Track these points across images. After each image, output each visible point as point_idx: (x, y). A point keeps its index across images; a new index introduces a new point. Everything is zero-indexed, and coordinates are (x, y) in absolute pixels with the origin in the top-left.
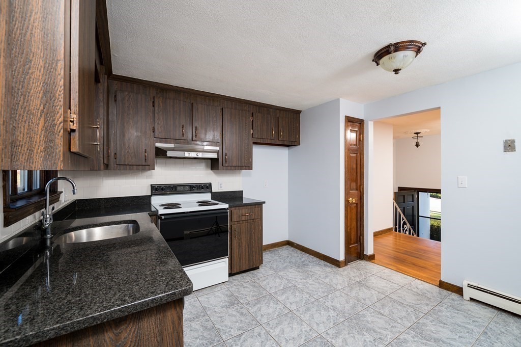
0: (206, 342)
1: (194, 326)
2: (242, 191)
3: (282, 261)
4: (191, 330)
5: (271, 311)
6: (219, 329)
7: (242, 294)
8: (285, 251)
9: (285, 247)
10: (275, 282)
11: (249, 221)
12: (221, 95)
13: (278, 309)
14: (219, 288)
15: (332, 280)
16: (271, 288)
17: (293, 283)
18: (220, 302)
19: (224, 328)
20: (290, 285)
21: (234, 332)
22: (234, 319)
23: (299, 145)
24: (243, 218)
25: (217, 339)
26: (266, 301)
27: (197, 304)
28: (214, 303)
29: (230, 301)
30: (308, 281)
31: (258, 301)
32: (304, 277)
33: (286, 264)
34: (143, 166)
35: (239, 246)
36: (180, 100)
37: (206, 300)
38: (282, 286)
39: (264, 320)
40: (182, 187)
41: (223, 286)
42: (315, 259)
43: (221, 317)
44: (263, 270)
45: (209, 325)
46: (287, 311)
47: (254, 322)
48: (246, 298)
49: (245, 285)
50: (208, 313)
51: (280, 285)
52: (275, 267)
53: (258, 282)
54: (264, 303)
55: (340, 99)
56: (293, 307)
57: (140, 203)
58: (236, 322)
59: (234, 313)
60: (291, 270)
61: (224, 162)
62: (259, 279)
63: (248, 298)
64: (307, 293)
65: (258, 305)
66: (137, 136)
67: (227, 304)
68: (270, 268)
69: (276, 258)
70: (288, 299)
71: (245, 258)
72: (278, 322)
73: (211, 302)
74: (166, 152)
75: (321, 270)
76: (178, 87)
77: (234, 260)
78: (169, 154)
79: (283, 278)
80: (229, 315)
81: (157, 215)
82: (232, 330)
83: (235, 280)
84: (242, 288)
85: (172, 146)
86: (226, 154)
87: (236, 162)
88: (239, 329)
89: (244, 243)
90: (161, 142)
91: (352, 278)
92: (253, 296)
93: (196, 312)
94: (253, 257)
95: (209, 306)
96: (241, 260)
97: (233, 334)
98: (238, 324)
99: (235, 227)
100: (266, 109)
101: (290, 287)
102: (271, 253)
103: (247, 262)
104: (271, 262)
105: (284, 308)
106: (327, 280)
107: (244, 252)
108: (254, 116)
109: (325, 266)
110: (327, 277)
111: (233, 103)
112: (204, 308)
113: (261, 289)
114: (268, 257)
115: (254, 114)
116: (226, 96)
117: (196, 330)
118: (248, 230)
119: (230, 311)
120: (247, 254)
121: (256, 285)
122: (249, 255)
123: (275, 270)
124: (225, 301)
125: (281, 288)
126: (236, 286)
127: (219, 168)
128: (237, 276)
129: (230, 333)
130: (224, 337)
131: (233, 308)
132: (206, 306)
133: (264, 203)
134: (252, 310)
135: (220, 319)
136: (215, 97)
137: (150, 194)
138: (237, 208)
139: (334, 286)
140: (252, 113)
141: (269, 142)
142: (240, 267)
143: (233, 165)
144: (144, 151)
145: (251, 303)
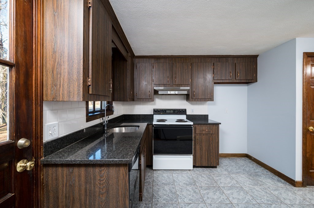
0: (169, 199)
1: (165, 188)
2: (208, 115)
3: (237, 167)
4: (163, 190)
5: (215, 197)
6: (178, 195)
7: (199, 180)
8: (242, 162)
9: (243, 158)
10: (226, 180)
11: (208, 135)
12: (191, 55)
13: (221, 198)
14: (186, 172)
15: (281, 194)
16: (221, 183)
17: (241, 185)
18: (184, 180)
19: (181, 196)
20: (237, 186)
21: (186, 200)
22: (189, 193)
23: (257, 81)
24: (204, 132)
25: (175, 200)
26: (214, 190)
27: (171, 177)
28: (180, 180)
29: (190, 182)
30: (256, 188)
31: (208, 188)
32: (253, 184)
33: (239, 170)
34: (149, 99)
35: (200, 149)
36: (166, 63)
37: (177, 176)
38: (231, 184)
39: (209, 201)
40: (169, 111)
41: (189, 172)
42: (269, 173)
43: (182, 189)
44: (219, 169)
45: (174, 191)
46: (229, 202)
47: (201, 200)
48: (201, 183)
49: (203, 175)
50: (175, 184)
51: (229, 183)
52: (229, 170)
53: (213, 176)
54: (212, 190)
55: (297, 38)
56: (235, 201)
57: (148, 118)
58: (190, 195)
59: (190, 189)
60: (242, 176)
61: (193, 96)
62: (214, 175)
63: (202, 184)
64: (251, 196)
65: (208, 191)
66: (146, 84)
67: (188, 183)
68: (226, 170)
69: (233, 164)
70: (232, 194)
71: (205, 159)
72: (218, 206)
73: (179, 179)
74: (158, 91)
75: (272, 183)
76: (165, 56)
77: (197, 158)
78: (160, 93)
79: (233, 179)
80: (187, 190)
81: (153, 124)
82: (186, 199)
83: (197, 170)
84: (200, 177)
85: (162, 88)
86: (194, 91)
87: (201, 96)
88: (190, 200)
89: (204, 148)
90: (156, 87)
91: (308, 199)
92: (206, 184)
93: (169, 181)
94: (211, 159)
95: (177, 181)
96: (202, 159)
97: (185, 201)
98: (190, 197)
99: (197, 137)
100: (225, 58)
101: (237, 187)
102: (230, 160)
103: (206, 161)
104: (228, 166)
105: (226, 199)
106: (276, 193)
107: (204, 154)
108: (215, 65)
109: (278, 181)
110: (276, 190)
111: (200, 59)
112: (174, 181)
113: (214, 182)
114: (227, 162)
115: (215, 64)
116: (194, 55)
117: (166, 191)
118: (207, 141)
119: (188, 188)
120: (206, 156)
121: (211, 178)
122: (208, 157)
123: (229, 172)
124: (187, 181)
125: (229, 185)
126: (197, 174)
127: (190, 100)
128: (200, 168)
129: (183, 200)
130: (179, 200)
131: (191, 186)
132: (175, 180)
133: (220, 124)
134: (202, 192)
135: (180, 190)
136: (187, 57)
137: (153, 114)
138: (199, 125)
139: (282, 199)
140: (214, 63)
141: (227, 81)
142: (201, 163)
143: (199, 98)
144: (149, 91)
145: (203, 188)
